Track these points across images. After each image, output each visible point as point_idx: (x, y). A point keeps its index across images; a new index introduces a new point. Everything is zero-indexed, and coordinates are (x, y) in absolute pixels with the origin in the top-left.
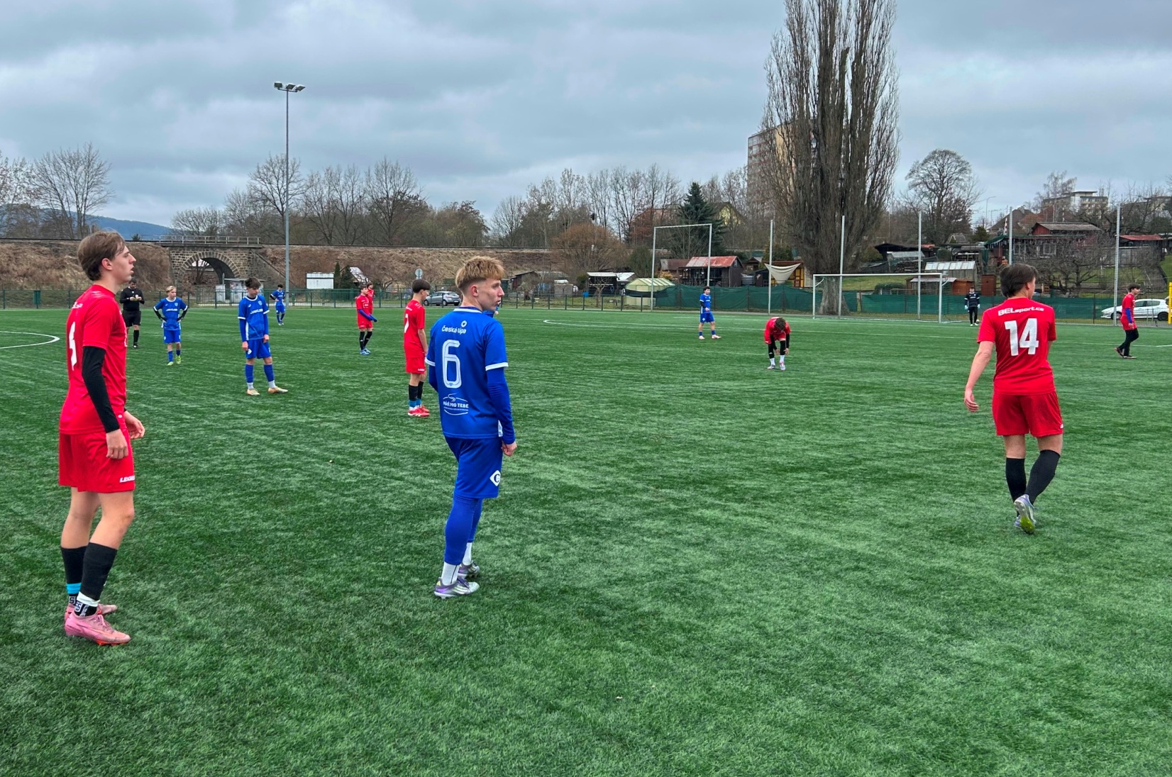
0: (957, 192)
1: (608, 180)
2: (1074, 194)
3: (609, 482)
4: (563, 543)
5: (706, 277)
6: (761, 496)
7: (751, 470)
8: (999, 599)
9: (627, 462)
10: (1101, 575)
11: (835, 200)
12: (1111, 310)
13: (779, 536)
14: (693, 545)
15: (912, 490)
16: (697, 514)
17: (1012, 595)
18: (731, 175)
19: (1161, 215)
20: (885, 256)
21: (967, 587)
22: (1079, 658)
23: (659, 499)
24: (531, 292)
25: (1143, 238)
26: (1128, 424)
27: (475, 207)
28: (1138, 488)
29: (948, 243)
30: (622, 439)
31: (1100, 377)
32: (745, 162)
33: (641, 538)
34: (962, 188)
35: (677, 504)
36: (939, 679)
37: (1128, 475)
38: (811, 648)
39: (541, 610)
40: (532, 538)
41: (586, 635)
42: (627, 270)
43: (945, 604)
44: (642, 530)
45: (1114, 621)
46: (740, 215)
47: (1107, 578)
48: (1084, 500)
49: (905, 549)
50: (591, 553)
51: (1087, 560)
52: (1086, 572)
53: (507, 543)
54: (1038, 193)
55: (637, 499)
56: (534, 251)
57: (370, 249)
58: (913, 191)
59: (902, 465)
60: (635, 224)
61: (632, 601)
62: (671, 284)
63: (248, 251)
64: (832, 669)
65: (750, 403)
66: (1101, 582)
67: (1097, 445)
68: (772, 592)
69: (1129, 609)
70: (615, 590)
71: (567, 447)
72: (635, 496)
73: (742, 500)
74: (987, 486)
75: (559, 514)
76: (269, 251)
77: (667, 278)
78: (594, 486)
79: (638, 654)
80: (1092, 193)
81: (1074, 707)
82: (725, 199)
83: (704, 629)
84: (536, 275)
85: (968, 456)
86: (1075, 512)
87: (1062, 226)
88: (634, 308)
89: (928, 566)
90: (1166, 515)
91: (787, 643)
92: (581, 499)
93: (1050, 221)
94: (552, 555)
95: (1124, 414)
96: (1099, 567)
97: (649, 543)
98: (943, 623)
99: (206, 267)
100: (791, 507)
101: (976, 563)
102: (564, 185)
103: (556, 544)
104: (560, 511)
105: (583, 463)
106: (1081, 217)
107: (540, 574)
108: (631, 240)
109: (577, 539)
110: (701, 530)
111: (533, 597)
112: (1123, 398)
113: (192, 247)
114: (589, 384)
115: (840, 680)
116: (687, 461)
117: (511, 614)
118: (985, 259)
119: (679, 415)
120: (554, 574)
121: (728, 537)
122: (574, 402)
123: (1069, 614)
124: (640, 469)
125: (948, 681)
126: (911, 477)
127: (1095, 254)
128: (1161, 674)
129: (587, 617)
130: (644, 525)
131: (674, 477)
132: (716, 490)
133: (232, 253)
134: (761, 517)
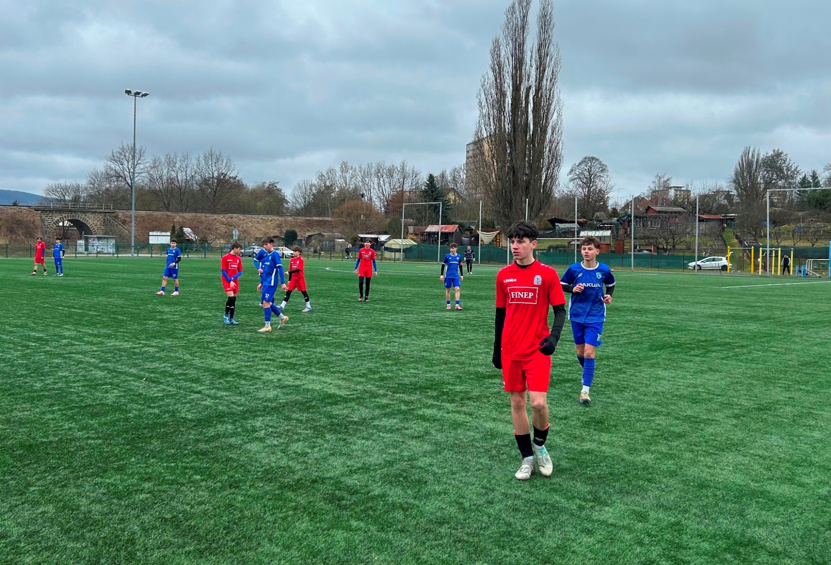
0: (599, 184)
1: (373, 171)
2: (671, 188)
3: (359, 389)
4: (319, 441)
5: (438, 239)
6: (466, 397)
7: (461, 377)
8: (627, 473)
9: (374, 374)
10: (692, 451)
11: (522, 188)
12: (693, 264)
13: (477, 428)
14: (416, 437)
15: (569, 390)
16: (420, 413)
17: (635, 469)
18: (455, 170)
19: (722, 202)
20: (554, 226)
21: (605, 464)
22: (680, 516)
23: (394, 402)
24: (319, 248)
25: (712, 217)
26: (706, 341)
27: (279, 186)
28: (714, 386)
29: (594, 218)
30: (372, 356)
31: (688, 309)
32: (464, 161)
33: (378, 433)
34: (603, 182)
35: (407, 406)
36: (586, 539)
37: (707, 376)
38: (495, 519)
39: (294, 498)
40: (296, 437)
41: (328, 518)
42: (385, 233)
43: (590, 478)
44: (379, 427)
45: (702, 486)
46: (461, 197)
47: (696, 453)
48: (680, 396)
49: (564, 436)
50: (339, 448)
51: (683, 439)
52: (683, 449)
53: (276, 443)
54: (649, 187)
55: (378, 402)
56: (321, 219)
57: (199, 215)
58: (572, 183)
59: (563, 372)
60: (391, 201)
61: (367, 486)
62: (415, 243)
63: (103, 214)
64: (510, 536)
65: (463, 328)
66: (692, 456)
67: (688, 355)
68: (469, 475)
69: (711, 476)
70: (354, 477)
71: (332, 363)
72: (377, 400)
73: (452, 401)
74: (619, 386)
75: (319, 417)
76: (120, 215)
77: (412, 239)
78: (348, 393)
79: (366, 532)
80: (681, 187)
81: (677, 557)
82: (451, 186)
83: (418, 507)
84: (323, 236)
85: (607, 365)
86: (675, 404)
87: (664, 209)
88: (390, 259)
89: (579, 448)
90: (732, 405)
91: (478, 516)
92: (337, 404)
93: (656, 205)
94: (310, 451)
95: (704, 334)
96: (691, 445)
97: (383, 438)
98: (590, 493)
99: (70, 226)
100: (487, 405)
101: (611, 444)
102: (342, 172)
103: (314, 442)
104: (320, 414)
105: (342, 375)
106: (675, 203)
107: (298, 467)
108: (388, 212)
109: (330, 437)
110: (423, 426)
111: (290, 487)
112: (702, 323)
113: (60, 211)
114: (353, 315)
115: (515, 545)
116: (416, 371)
117: (270, 503)
118: (617, 229)
119: (414, 337)
120: (309, 467)
121: (441, 431)
122: (341, 328)
123: (672, 482)
124: (382, 379)
125: (591, 540)
126: (569, 381)
127: (684, 227)
128: (734, 527)
129: (331, 502)
130: (381, 424)
131: (407, 385)
132: (435, 394)
133: (91, 216)
134: (465, 414)
